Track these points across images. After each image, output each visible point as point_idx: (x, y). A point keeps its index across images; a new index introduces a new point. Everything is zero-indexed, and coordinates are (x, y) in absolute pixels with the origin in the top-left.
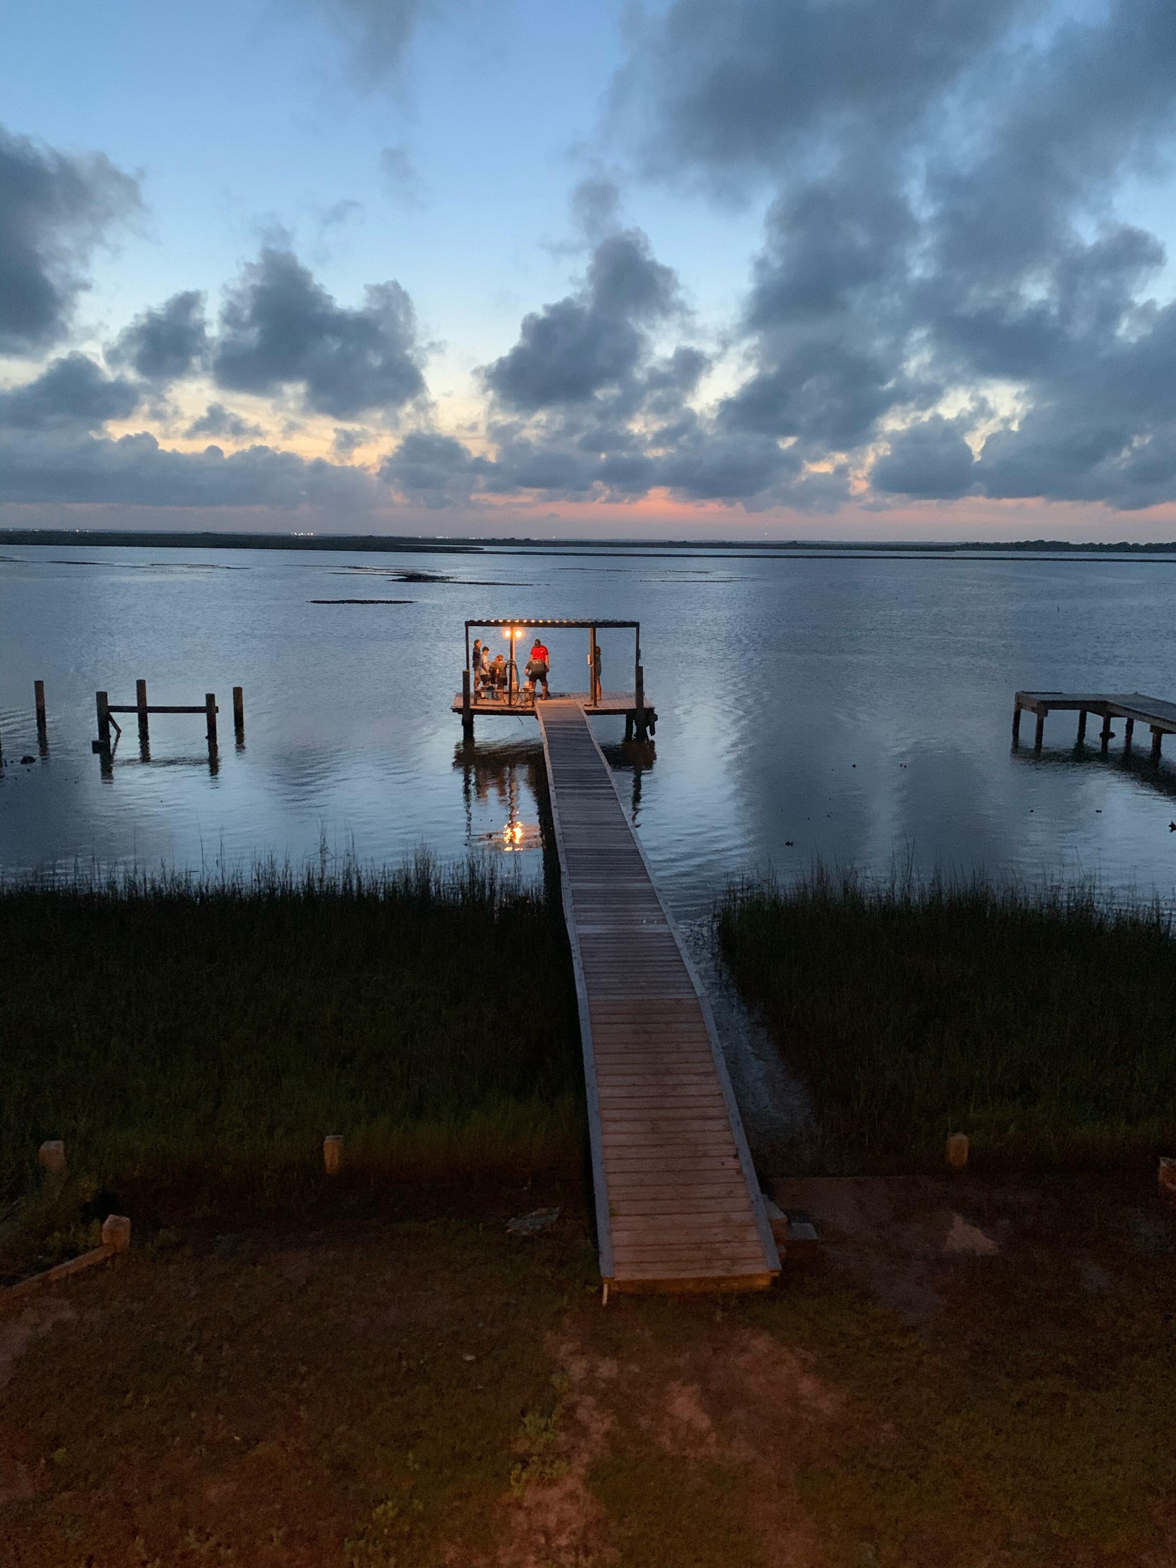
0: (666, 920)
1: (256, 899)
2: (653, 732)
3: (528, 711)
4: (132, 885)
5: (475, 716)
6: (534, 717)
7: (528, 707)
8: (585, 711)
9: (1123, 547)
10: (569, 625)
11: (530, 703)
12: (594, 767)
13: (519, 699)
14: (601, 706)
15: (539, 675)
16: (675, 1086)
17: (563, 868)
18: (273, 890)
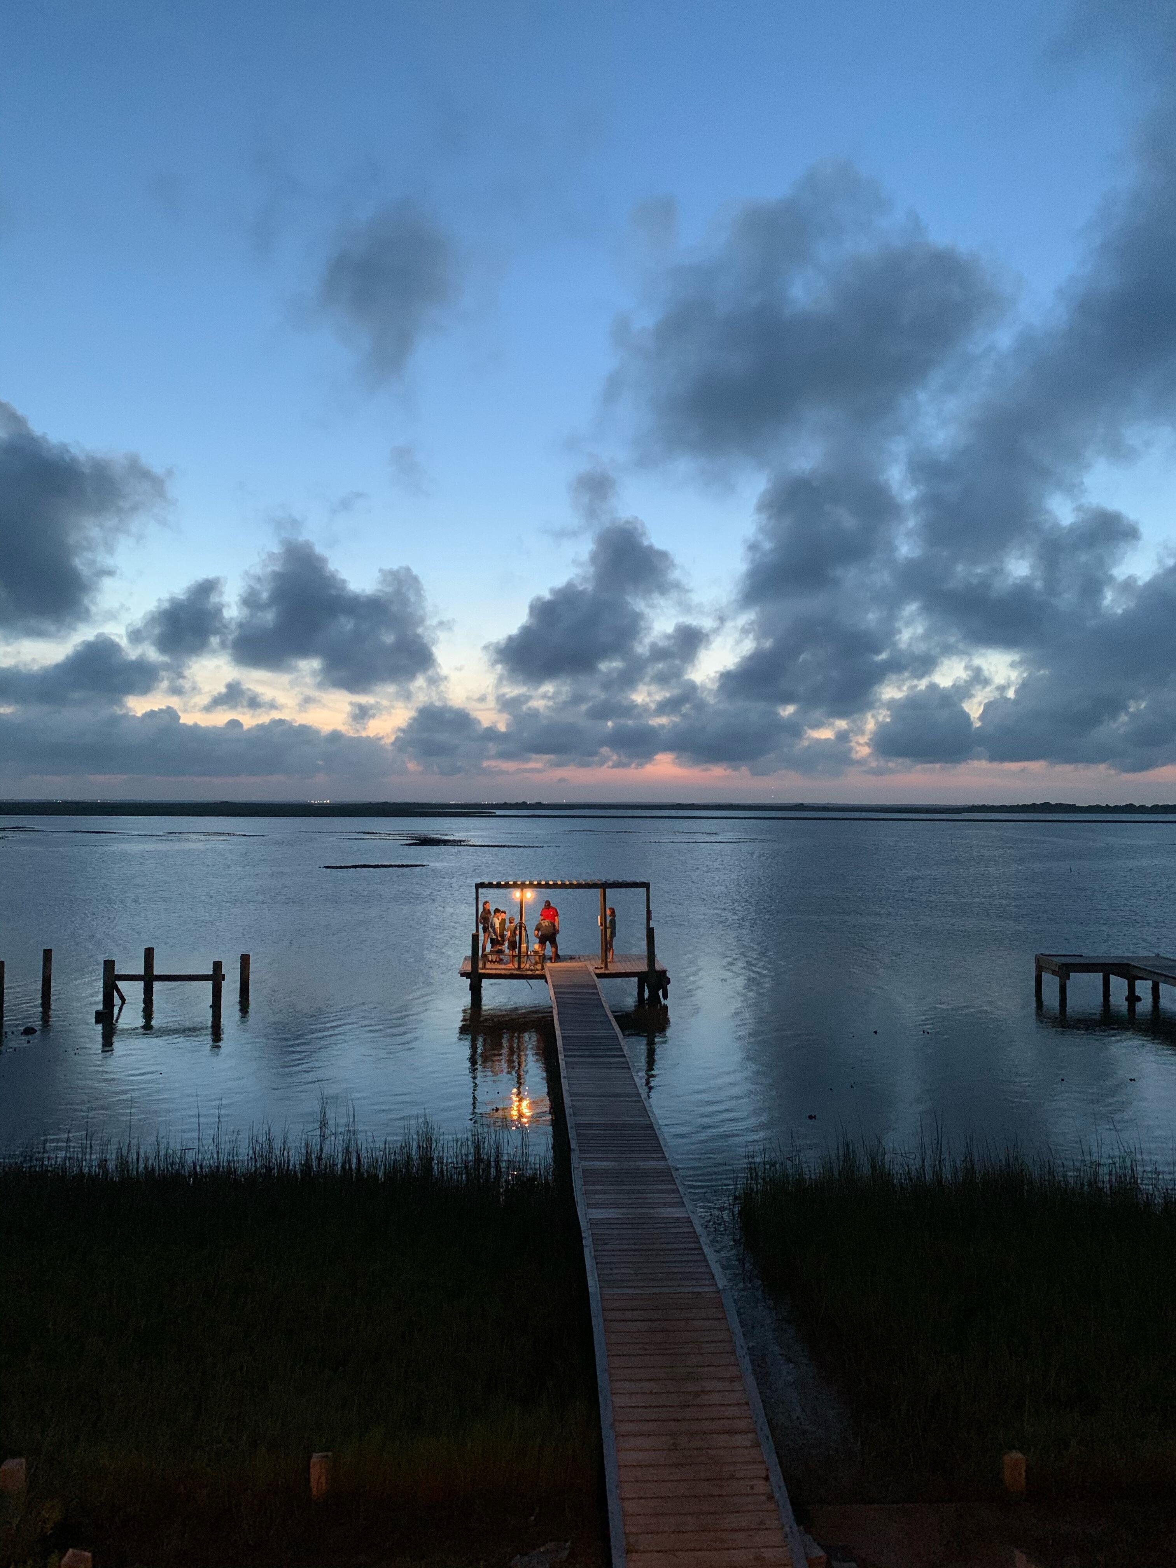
0: (683, 1202)
1: (251, 1178)
2: (665, 997)
3: (537, 975)
4: (123, 1164)
5: (483, 980)
6: (544, 980)
7: (538, 970)
8: (596, 974)
9: (1129, 808)
10: (579, 886)
11: (539, 967)
12: (603, 1033)
13: (529, 962)
14: (613, 968)
15: (548, 937)
16: (697, 1395)
17: (573, 1145)
18: (269, 1169)
